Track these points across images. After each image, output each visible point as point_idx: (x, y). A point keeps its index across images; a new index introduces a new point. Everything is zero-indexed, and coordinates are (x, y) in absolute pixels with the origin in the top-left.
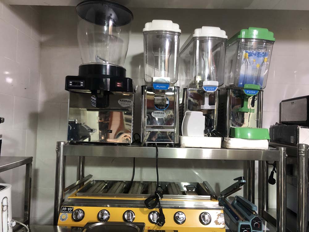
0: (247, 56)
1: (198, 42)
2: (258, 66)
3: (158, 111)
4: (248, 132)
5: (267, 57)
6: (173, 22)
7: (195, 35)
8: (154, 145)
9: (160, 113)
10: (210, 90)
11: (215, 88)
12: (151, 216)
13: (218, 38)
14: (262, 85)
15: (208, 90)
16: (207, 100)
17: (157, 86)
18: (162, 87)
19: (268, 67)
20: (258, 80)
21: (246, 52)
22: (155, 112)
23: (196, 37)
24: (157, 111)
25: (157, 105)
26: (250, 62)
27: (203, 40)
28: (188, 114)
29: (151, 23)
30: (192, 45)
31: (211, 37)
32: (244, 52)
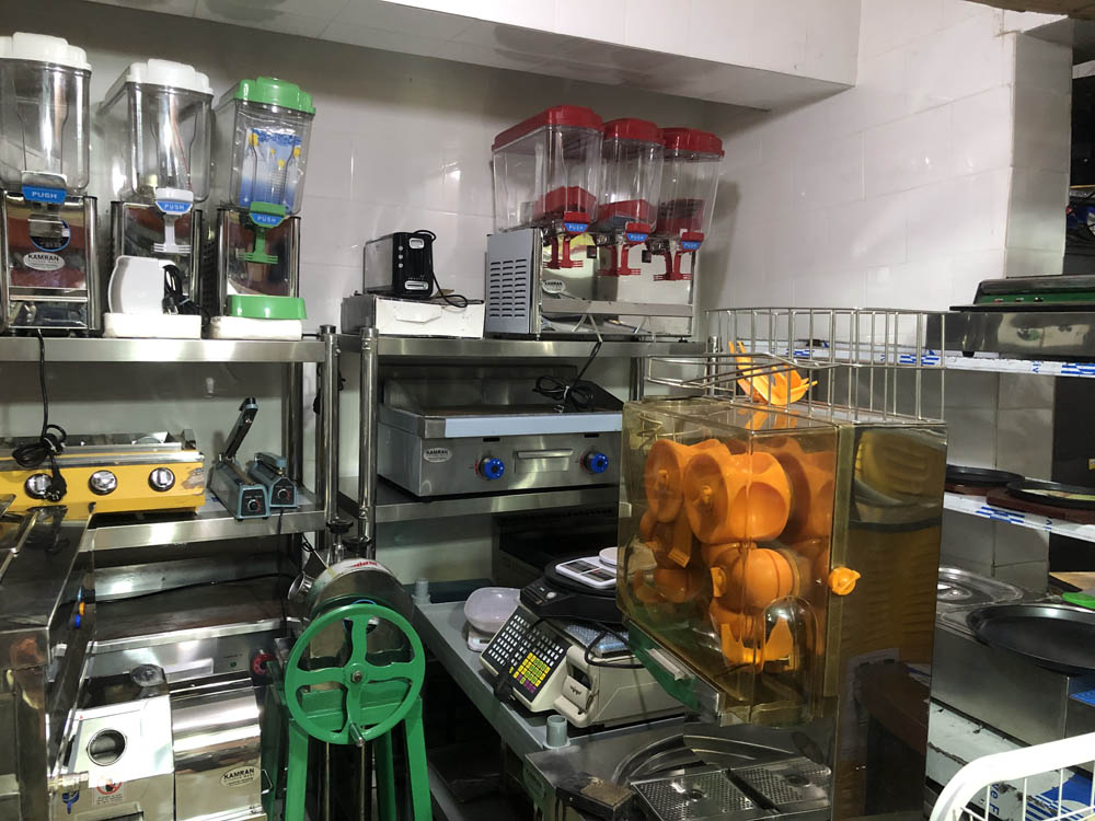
0: (256, 140)
1: (139, 95)
2: (281, 164)
3: (41, 254)
4: (265, 307)
5: (299, 146)
6: (69, 43)
7: (130, 78)
8: (34, 333)
9: (46, 257)
10: (174, 210)
11: (186, 207)
12: (32, 483)
13: (190, 91)
14: (292, 205)
15: (168, 209)
16: (170, 231)
17: (34, 193)
18: (47, 195)
19: (303, 167)
20: (282, 194)
21: (254, 131)
22: (33, 254)
23: (134, 83)
24: (37, 254)
25: (37, 239)
26: (262, 154)
27: (152, 93)
28: (123, 264)
29: (10, 38)
30: (124, 100)
31: (176, 89)
32: (249, 131)
